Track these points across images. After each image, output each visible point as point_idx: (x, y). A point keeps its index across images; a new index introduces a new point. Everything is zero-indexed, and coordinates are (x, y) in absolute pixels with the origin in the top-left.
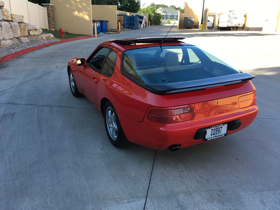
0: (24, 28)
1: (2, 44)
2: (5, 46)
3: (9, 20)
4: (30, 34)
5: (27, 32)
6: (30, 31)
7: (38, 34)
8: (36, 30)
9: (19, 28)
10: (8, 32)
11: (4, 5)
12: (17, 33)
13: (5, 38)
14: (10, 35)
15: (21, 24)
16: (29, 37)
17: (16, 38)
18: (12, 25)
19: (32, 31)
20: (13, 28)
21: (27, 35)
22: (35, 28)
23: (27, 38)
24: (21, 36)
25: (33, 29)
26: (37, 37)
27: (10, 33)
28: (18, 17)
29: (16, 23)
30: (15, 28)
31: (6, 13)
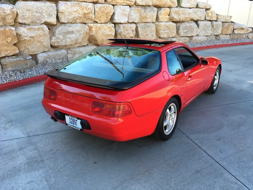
0: (227, 27)
1: (193, 39)
2: (196, 41)
3: (213, 20)
4: (234, 33)
5: (231, 31)
6: (235, 30)
7: (243, 33)
8: (243, 29)
9: (221, 27)
10: (205, 30)
11: (211, 7)
12: (217, 31)
13: (199, 35)
14: (207, 33)
15: (225, 23)
16: (231, 36)
17: (214, 35)
18: (214, 24)
19: (237, 30)
20: (214, 26)
21: (229, 34)
22: (242, 27)
23: (228, 36)
24: (222, 34)
25: (239, 28)
26: (240, 36)
27: (208, 31)
28: (224, 17)
29: (220, 23)
30: (217, 27)
31: (210, 14)
